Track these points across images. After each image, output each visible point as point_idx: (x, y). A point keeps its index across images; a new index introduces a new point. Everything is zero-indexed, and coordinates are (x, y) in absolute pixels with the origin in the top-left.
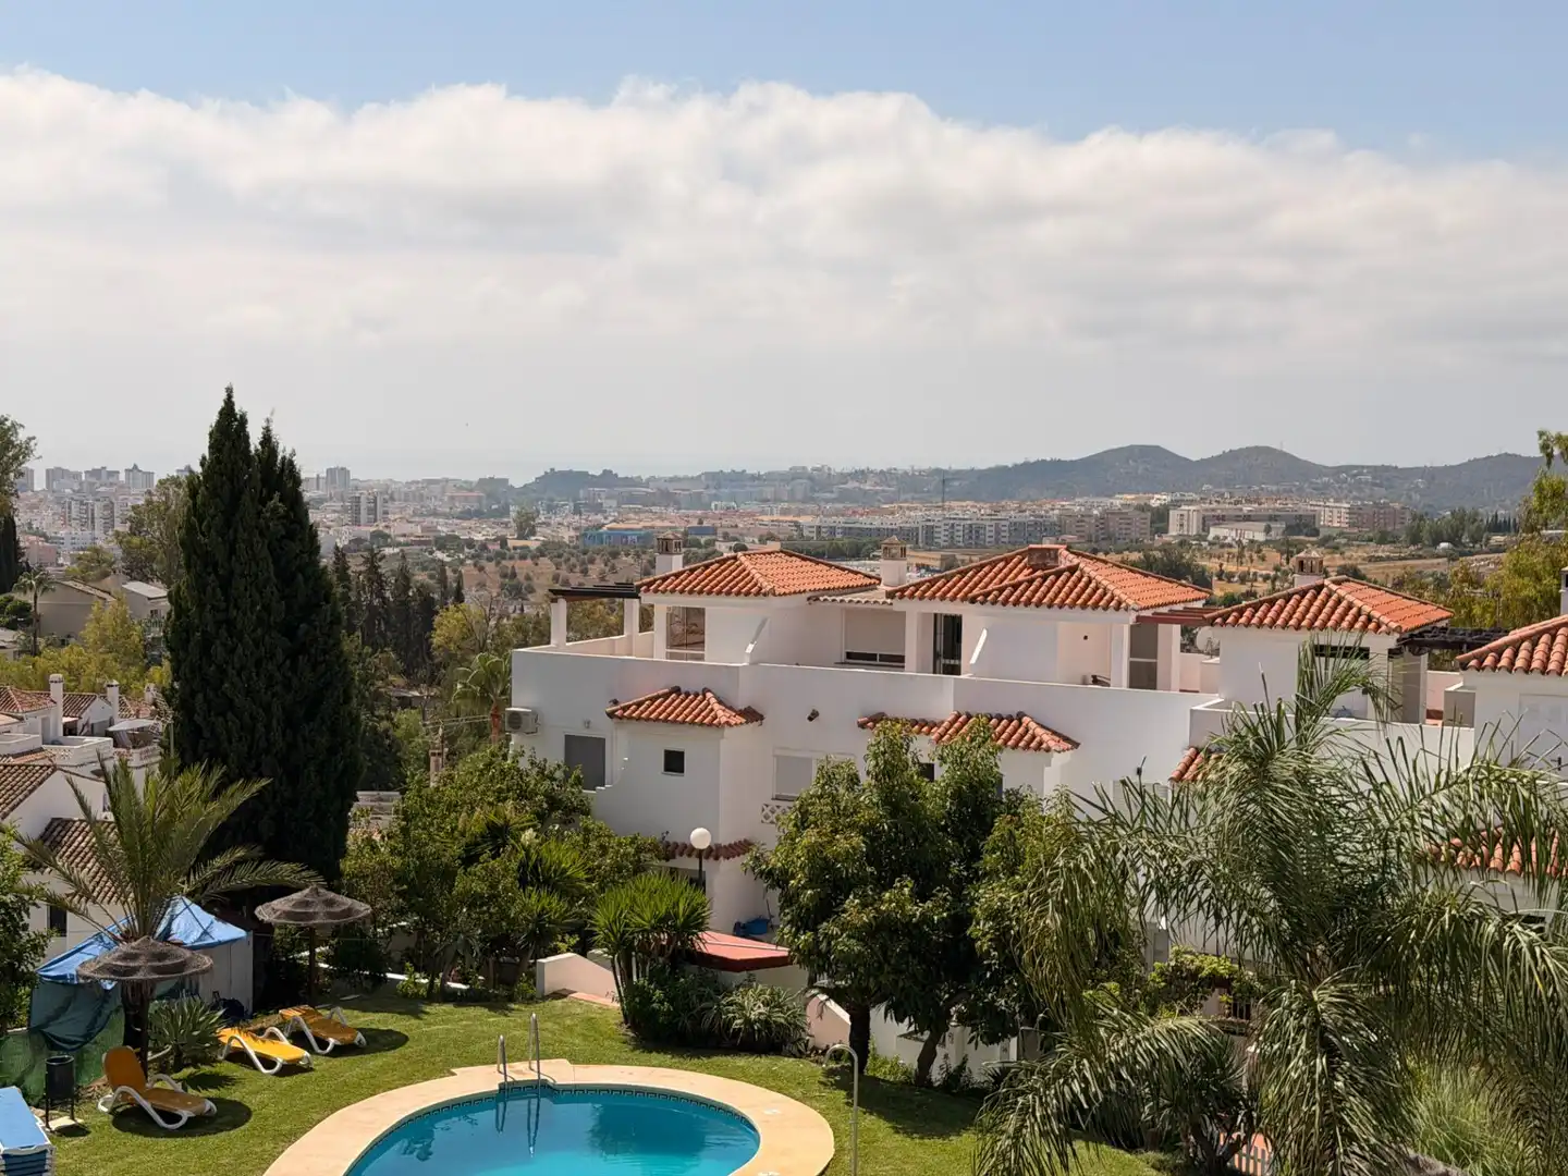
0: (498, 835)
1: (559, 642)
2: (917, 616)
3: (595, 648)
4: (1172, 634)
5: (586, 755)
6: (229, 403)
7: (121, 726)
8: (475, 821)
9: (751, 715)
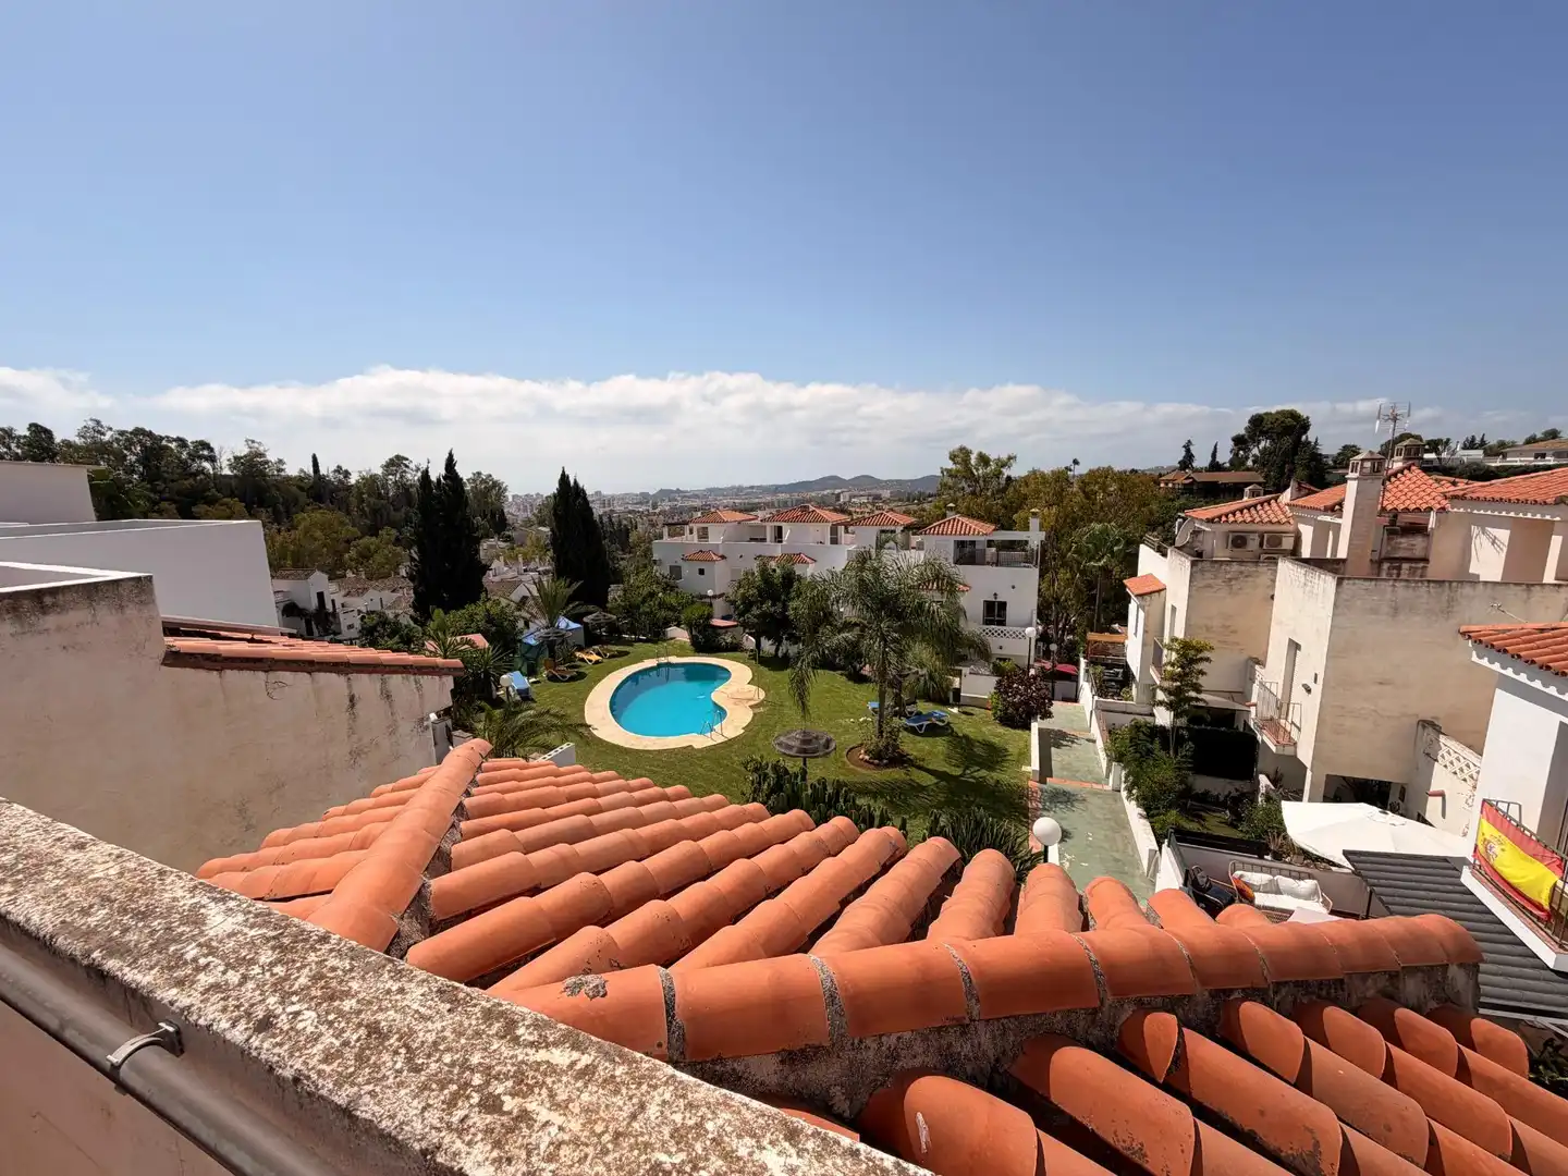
0: (652, 595)
1: (666, 539)
2: (770, 526)
3: (677, 540)
4: (841, 529)
5: (676, 571)
6: (563, 472)
7: (541, 569)
8: (645, 591)
9: (723, 557)
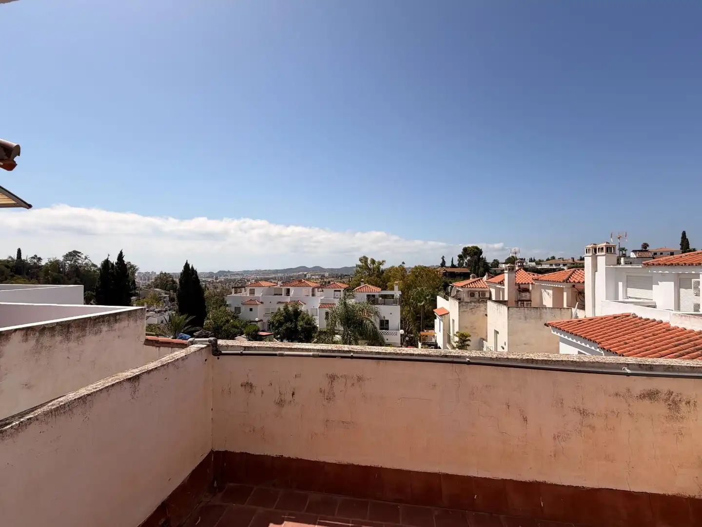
0: (228, 321)
1: (233, 294)
2: (284, 289)
3: (238, 295)
4: (316, 290)
5: (238, 310)
7: (156, 310)
8: (224, 319)
9: (262, 303)
